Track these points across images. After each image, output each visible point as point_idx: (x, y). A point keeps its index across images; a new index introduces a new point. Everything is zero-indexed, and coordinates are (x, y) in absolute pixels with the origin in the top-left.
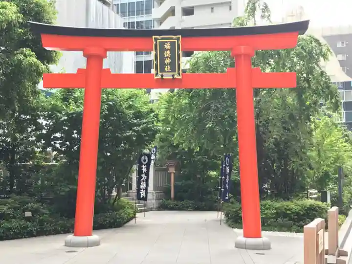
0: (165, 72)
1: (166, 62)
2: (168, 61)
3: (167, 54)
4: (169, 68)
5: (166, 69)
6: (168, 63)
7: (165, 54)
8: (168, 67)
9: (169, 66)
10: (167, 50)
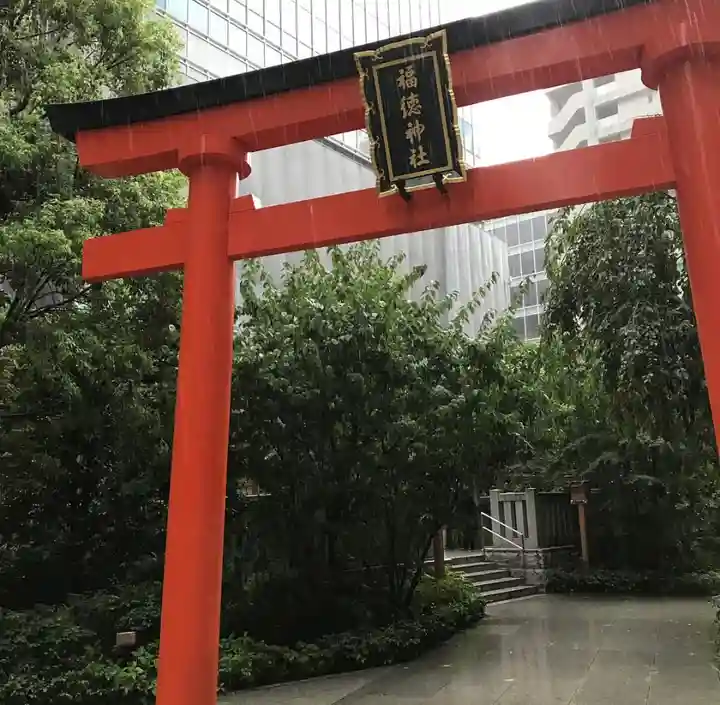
0: (412, 170)
1: (409, 135)
2: (414, 131)
3: (411, 105)
4: (422, 154)
5: (413, 161)
6: (415, 139)
7: (403, 108)
8: (418, 153)
9: (421, 148)
10: (407, 92)
